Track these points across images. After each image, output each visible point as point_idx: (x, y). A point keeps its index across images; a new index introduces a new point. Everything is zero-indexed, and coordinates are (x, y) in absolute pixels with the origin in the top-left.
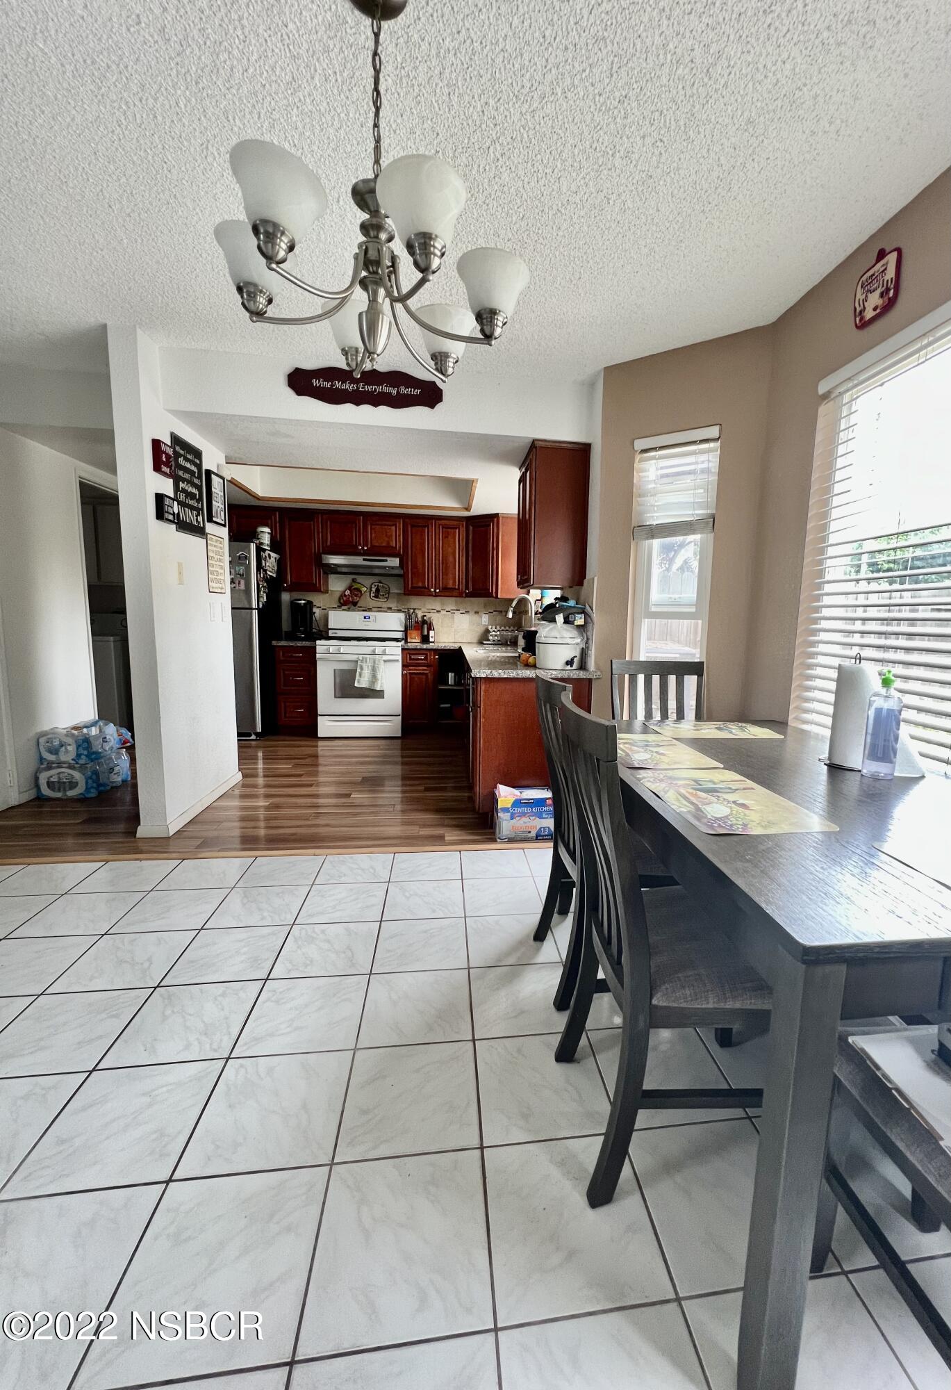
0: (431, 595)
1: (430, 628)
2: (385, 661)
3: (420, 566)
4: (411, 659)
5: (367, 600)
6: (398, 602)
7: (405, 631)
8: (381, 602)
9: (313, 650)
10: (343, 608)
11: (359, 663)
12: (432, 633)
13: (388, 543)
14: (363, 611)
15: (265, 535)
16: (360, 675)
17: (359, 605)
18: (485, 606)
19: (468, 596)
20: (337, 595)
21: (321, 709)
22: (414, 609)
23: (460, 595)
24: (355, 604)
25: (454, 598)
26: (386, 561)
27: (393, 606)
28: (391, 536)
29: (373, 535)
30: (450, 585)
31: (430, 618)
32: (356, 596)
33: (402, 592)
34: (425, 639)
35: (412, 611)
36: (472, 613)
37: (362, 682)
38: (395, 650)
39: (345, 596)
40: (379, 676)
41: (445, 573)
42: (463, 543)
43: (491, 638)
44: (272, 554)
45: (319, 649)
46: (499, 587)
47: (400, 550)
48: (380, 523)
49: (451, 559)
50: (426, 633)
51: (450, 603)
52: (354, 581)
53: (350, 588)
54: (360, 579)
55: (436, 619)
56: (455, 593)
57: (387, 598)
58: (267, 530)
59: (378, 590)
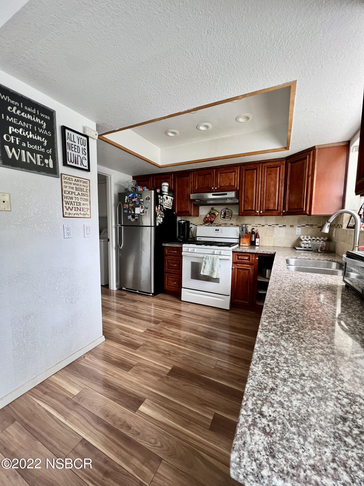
0: (258, 215)
1: (257, 236)
2: (220, 259)
3: (250, 196)
4: (238, 259)
5: (219, 220)
6: (237, 220)
7: (240, 238)
8: (227, 221)
9: (180, 250)
10: (206, 224)
11: (204, 259)
12: (257, 240)
13: (230, 183)
14: (217, 226)
15: (165, 187)
16: (204, 267)
17: (214, 222)
18: (299, 222)
19: (284, 214)
20: (203, 217)
21: (185, 283)
22: (246, 225)
23: (279, 214)
24: (212, 222)
25: (274, 217)
26: (226, 194)
27: (234, 222)
28: (232, 178)
29: (221, 180)
30: (271, 207)
31: (257, 230)
32: (212, 217)
33: (238, 214)
34: (253, 244)
35: (244, 226)
36: (288, 227)
37: (205, 272)
38: (228, 252)
39: (207, 218)
40: (216, 269)
41: (268, 199)
42: (282, 177)
43: (303, 245)
44: (169, 197)
45: (184, 249)
46: (313, 206)
47: (237, 187)
48: (225, 171)
49: (272, 189)
50: (253, 240)
51: (272, 220)
52: (212, 209)
53: (209, 213)
54: (216, 208)
55: (260, 231)
56: (275, 213)
57: (231, 218)
58: (167, 184)
59: (225, 214)
